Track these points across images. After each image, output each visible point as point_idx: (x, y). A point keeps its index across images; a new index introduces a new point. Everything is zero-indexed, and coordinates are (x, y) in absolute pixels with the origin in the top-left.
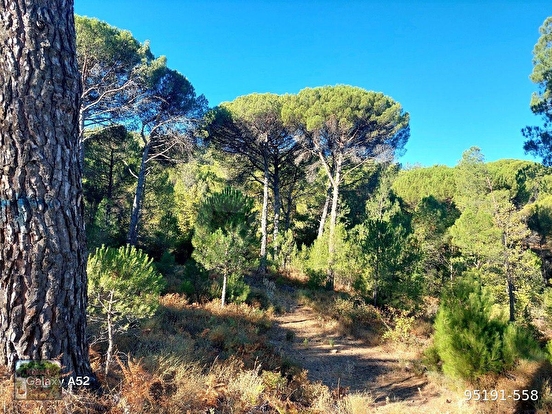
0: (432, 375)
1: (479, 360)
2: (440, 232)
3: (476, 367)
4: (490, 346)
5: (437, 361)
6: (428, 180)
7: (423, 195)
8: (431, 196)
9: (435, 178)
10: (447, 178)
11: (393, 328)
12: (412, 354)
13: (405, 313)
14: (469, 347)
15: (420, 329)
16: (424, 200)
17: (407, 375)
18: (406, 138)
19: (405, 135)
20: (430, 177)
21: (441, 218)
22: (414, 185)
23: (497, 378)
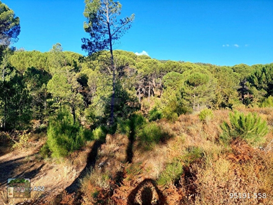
0: (46, 160)
1: (70, 146)
2: (39, 86)
3: (69, 150)
4: (74, 139)
5: (48, 152)
6: (30, 59)
7: (27, 66)
8: (32, 67)
9: (34, 58)
10: (41, 58)
11: (18, 141)
12: (30, 152)
13: (25, 131)
14: (66, 142)
15: (33, 138)
16: (29, 69)
17: (32, 164)
18: (19, 32)
19: (17, 30)
20: (31, 57)
21: (39, 79)
22: (22, 60)
23: (78, 152)
